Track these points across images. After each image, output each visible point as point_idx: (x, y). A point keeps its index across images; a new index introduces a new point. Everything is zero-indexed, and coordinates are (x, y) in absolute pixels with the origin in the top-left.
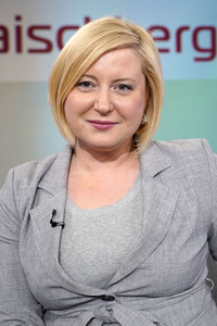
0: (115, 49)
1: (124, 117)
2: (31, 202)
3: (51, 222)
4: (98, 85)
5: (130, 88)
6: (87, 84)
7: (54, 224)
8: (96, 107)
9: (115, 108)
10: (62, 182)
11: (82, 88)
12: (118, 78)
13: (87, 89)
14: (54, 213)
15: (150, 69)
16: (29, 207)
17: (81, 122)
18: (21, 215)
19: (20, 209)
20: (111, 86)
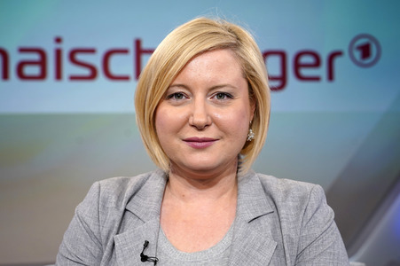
0: (206, 51)
1: (225, 132)
4: (193, 95)
5: (229, 96)
6: (179, 95)
8: (191, 121)
9: (215, 121)
11: (174, 100)
12: (214, 85)
13: (180, 101)
15: (253, 73)
17: (177, 142)
20: (207, 96)
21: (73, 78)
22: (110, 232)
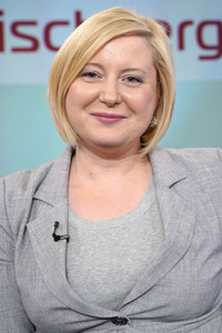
0: (123, 35)
1: (133, 111)
2: (26, 215)
3: (54, 235)
4: (105, 75)
5: (139, 80)
6: (92, 75)
7: (57, 238)
8: (101, 98)
9: (124, 100)
10: (61, 191)
11: (87, 79)
12: (127, 67)
13: (92, 79)
14: (57, 225)
16: (25, 220)
18: (14, 230)
19: (14, 223)
20: (119, 77)
21: (15, 50)
22: (20, 222)
